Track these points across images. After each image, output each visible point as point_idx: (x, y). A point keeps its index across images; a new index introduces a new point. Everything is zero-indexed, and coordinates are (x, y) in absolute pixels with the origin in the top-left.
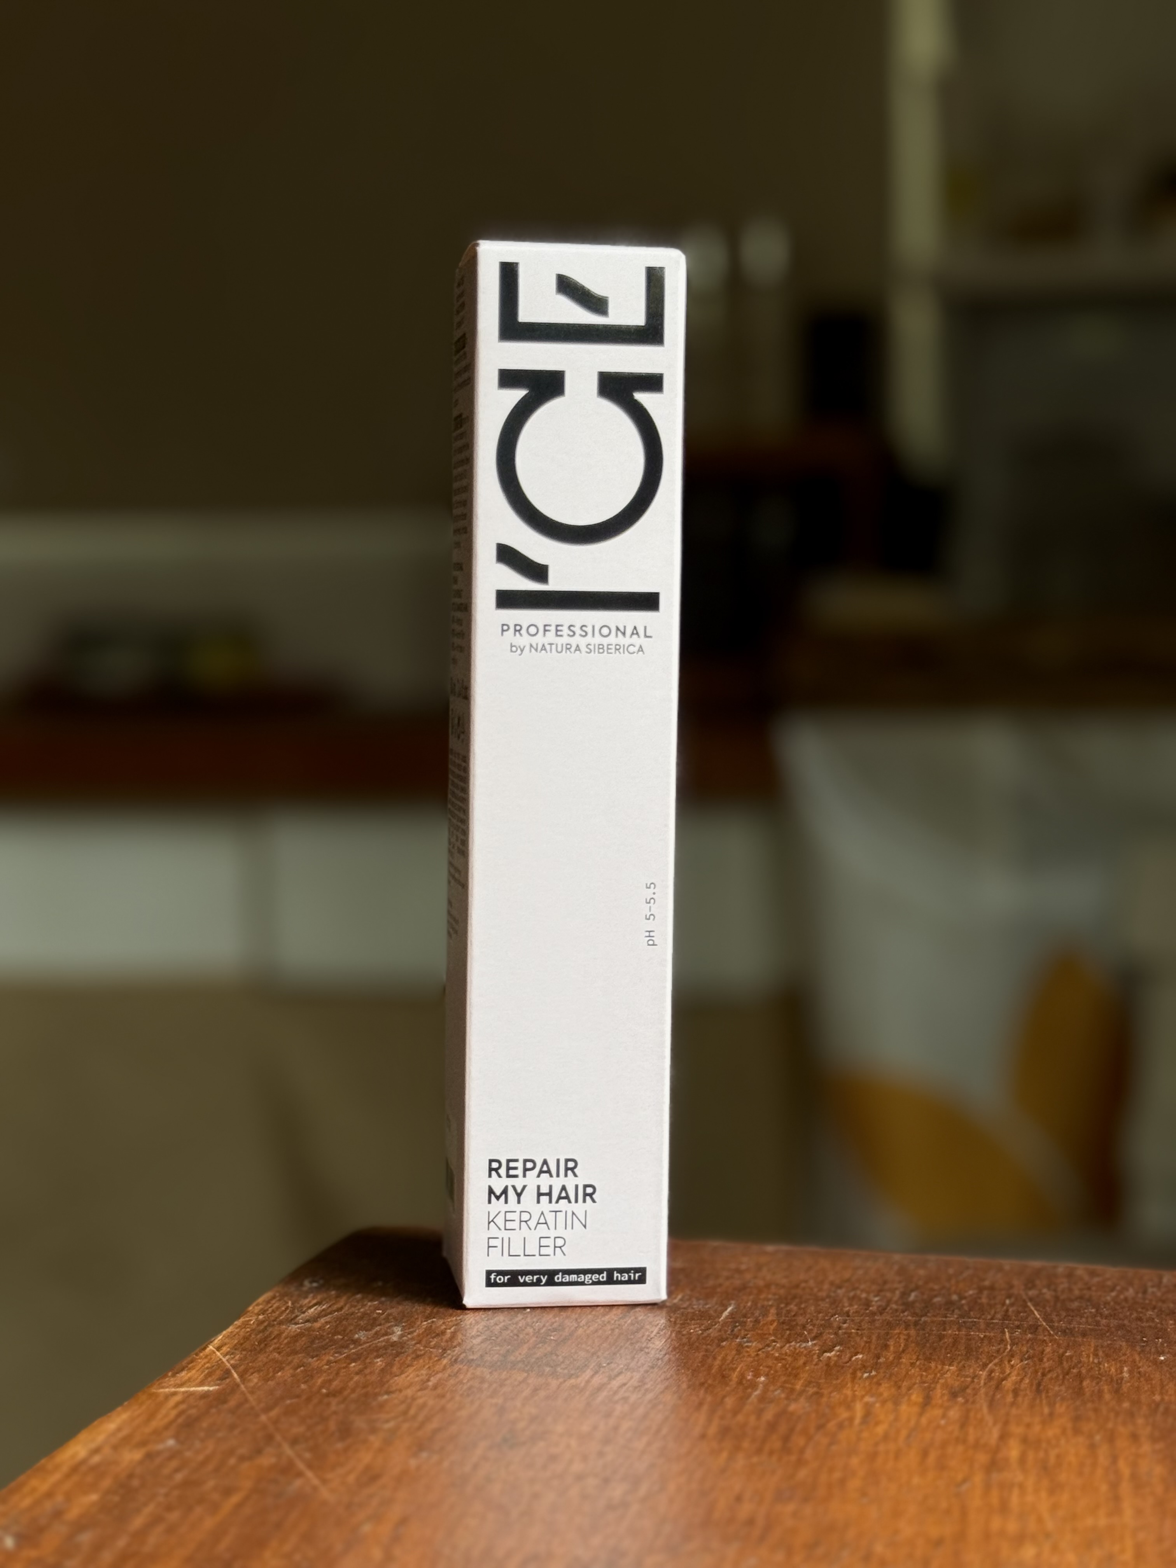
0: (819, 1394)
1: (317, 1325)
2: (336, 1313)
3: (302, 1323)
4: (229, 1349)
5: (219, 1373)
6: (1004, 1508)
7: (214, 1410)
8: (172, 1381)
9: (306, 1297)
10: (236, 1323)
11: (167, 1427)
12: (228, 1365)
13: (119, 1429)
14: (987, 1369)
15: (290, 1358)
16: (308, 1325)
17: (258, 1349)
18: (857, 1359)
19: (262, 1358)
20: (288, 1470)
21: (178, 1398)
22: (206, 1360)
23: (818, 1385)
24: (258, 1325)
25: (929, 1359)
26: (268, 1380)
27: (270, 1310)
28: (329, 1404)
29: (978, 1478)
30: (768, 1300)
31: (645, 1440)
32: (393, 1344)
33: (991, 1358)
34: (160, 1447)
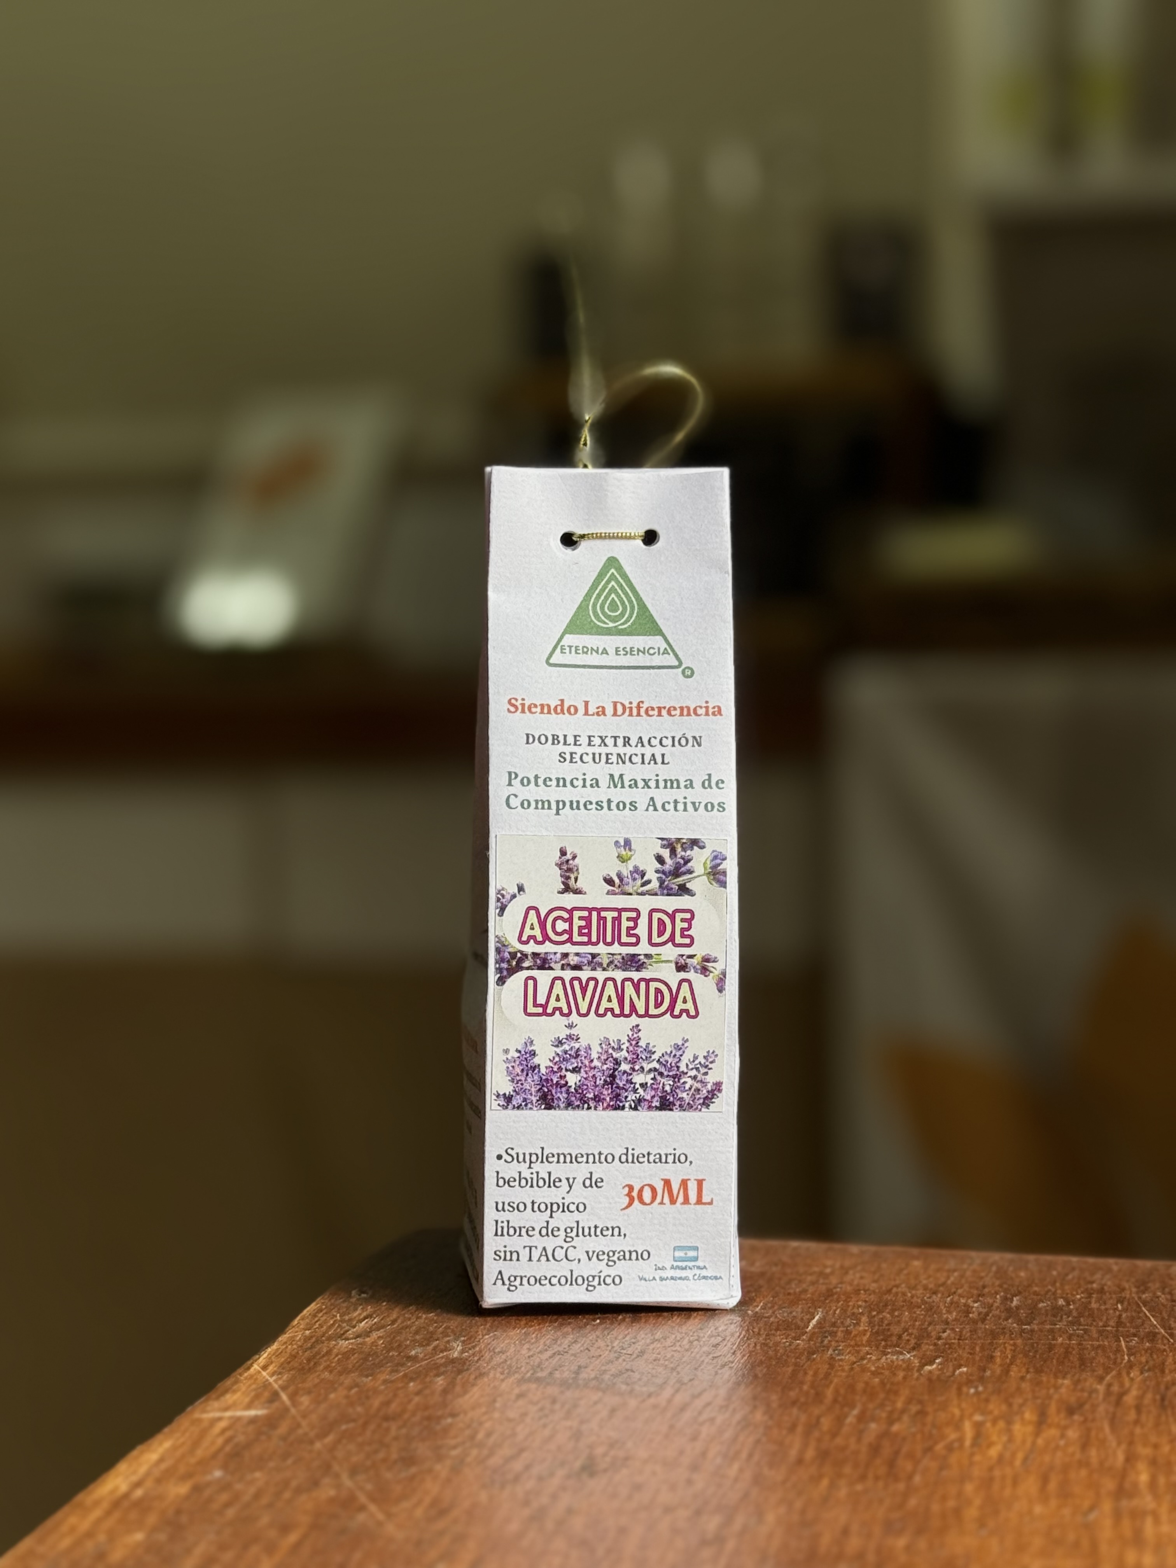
0: (922, 1413)
1: (370, 1340)
2: (389, 1327)
3: (352, 1339)
4: (275, 1369)
5: (266, 1394)
6: (1138, 1540)
7: (263, 1438)
8: (216, 1404)
9: (356, 1310)
10: (280, 1339)
11: (214, 1456)
12: (276, 1386)
13: (161, 1460)
14: (1105, 1382)
15: (342, 1378)
16: (359, 1340)
17: (307, 1367)
18: (960, 1372)
19: (312, 1380)
20: (349, 1503)
21: (222, 1424)
22: (251, 1381)
23: (920, 1402)
24: (305, 1341)
25: (1039, 1371)
26: (320, 1402)
27: (317, 1325)
28: (388, 1430)
29: (1107, 1506)
30: (859, 1306)
31: (736, 1467)
32: (453, 1361)
33: (1107, 1370)
34: (209, 1478)
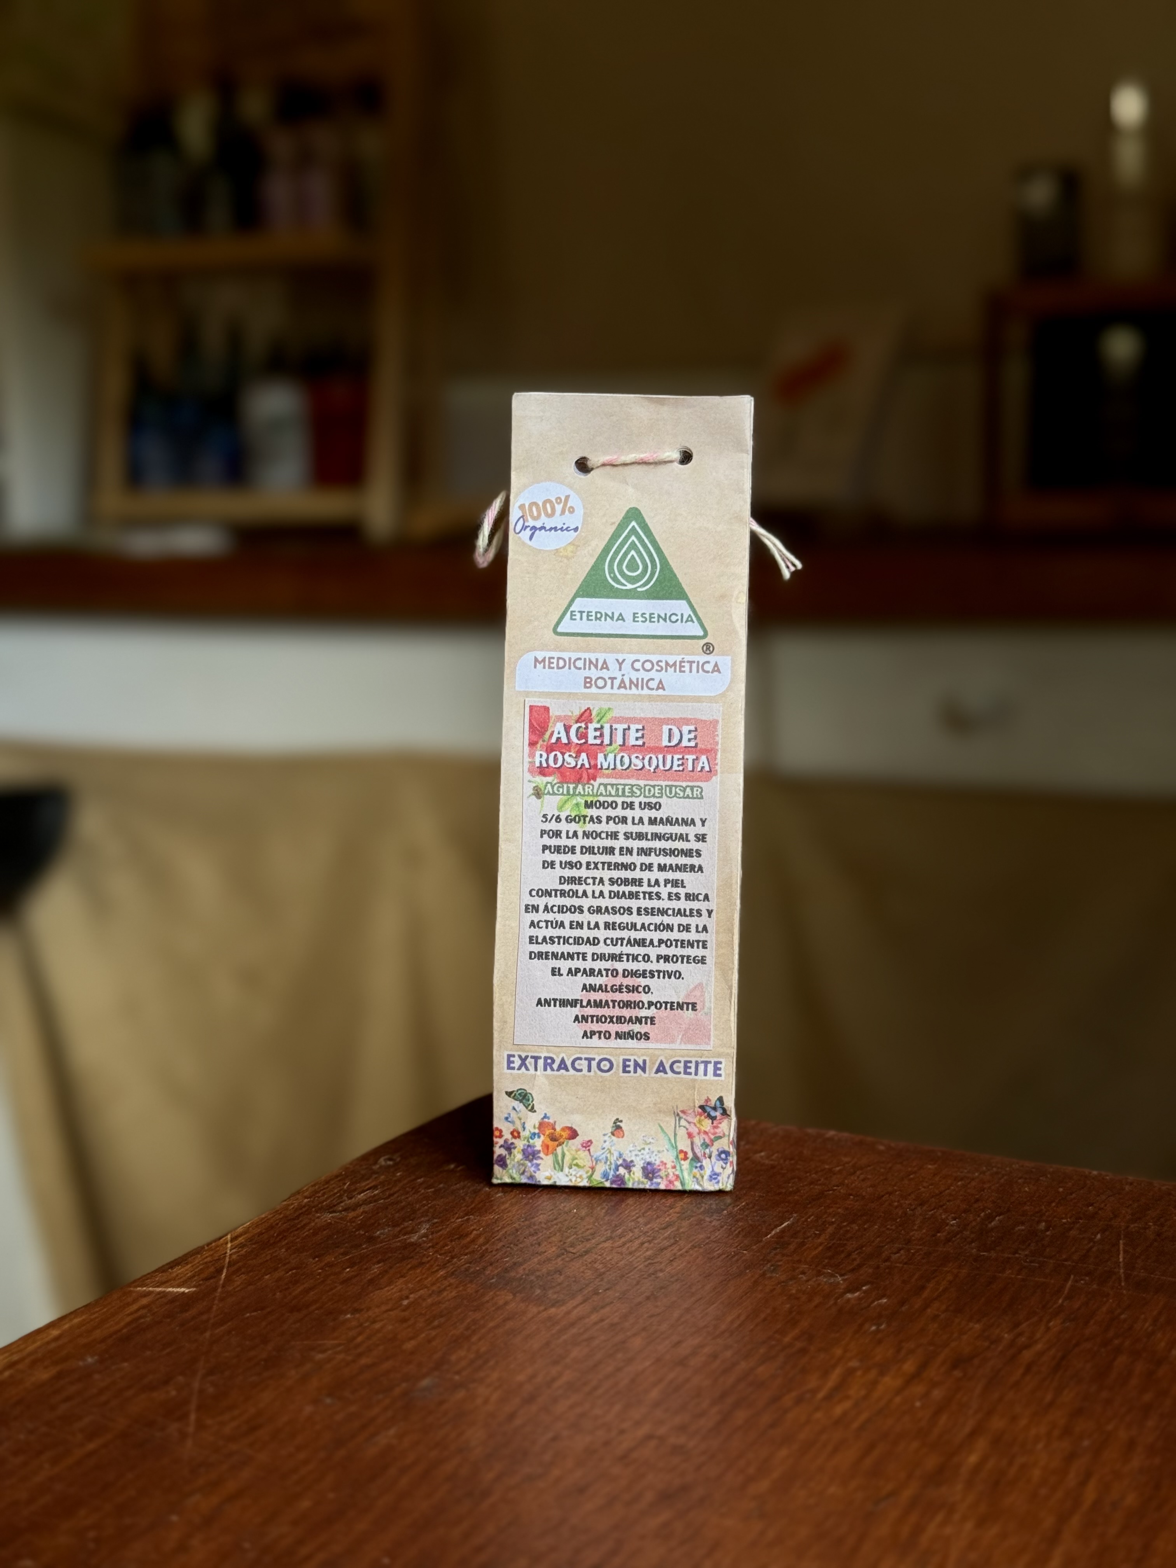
1: (351, 1215)
2: (382, 1201)
3: (339, 1211)
4: (243, 1241)
5: (212, 1269)
7: (167, 1321)
11: (103, 1340)
12: (227, 1260)
13: (57, 1339)
14: (1017, 1330)
15: (293, 1257)
16: (344, 1214)
18: (878, 1304)
19: (267, 1254)
20: (177, 1409)
21: (145, 1301)
22: (211, 1253)
23: (811, 1338)
24: (296, 1211)
25: (958, 1312)
26: (250, 1284)
28: (283, 1322)
29: (908, 1493)
30: (835, 1215)
32: (407, 1246)
33: (1030, 1315)
34: (81, 1363)
